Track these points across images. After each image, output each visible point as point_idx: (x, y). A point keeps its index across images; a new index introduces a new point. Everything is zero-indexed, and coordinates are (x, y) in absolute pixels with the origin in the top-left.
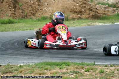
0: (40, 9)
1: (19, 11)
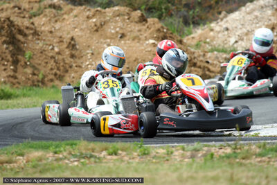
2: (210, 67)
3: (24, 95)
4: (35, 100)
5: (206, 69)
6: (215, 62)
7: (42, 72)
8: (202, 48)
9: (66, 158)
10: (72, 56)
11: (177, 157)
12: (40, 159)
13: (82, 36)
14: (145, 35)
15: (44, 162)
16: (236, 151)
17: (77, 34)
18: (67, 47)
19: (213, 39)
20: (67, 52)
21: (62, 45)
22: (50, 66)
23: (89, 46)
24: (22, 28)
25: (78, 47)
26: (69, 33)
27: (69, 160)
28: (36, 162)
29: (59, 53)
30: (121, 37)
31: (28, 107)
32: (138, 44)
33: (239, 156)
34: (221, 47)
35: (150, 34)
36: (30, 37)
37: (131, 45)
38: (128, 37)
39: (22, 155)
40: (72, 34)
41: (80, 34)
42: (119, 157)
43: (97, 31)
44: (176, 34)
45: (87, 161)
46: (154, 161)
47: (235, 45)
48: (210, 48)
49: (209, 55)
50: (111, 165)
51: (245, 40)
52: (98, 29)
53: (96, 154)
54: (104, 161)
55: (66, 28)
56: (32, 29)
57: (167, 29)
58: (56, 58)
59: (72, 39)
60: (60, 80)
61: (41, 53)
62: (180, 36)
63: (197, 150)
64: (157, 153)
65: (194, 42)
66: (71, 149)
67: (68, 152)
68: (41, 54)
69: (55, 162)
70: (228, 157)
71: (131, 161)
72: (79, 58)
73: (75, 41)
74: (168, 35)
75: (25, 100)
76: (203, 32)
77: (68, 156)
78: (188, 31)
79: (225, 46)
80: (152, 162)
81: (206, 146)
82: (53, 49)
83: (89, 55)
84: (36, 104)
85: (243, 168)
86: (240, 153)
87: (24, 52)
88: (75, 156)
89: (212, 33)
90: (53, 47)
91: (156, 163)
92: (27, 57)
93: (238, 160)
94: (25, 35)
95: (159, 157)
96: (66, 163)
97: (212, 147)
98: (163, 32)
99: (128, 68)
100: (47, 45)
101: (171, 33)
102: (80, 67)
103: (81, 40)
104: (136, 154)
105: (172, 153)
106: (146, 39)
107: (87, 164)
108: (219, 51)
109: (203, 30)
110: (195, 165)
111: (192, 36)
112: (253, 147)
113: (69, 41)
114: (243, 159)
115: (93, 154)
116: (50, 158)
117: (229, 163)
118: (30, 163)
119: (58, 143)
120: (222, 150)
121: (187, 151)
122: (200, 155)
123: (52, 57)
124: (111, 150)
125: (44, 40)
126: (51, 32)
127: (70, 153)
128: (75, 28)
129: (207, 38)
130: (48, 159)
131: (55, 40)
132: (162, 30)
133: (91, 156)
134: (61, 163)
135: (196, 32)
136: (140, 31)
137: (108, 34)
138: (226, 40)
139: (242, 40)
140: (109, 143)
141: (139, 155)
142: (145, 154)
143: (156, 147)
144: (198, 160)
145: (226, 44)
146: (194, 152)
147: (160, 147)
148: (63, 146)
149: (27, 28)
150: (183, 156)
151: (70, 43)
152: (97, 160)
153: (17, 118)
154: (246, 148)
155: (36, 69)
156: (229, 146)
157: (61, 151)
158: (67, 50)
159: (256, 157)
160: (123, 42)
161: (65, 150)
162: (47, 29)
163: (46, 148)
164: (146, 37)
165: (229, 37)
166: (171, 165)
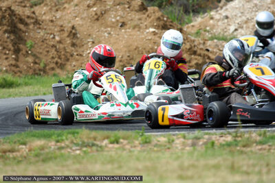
0: (75, 54)
1: (27, 59)
2: (210, 55)
3: (26, 84)
4: (36, 89)
5: (206, 57)
6: (215, 50)
7: (43, 60)
8: (202, 37)
9: (68, 146)
10: (73, 45)
11: (178, 146)
12: (42, 148)
13: (82, 25)
14: (145, 23)
15: (47, 150)
16: (237, 139)
17: (78, 23)
18: (68, 36)
19: (213, 27)
20: (68, 41)
21: (63, 34)
22: (51, 54)
23: (90, 35)
24: (23, 17)
25: (78, 35)
26: (70, 22)
27: (71, 149)
28: (39, 151)
29: (60, 42)
30: (121, 26)
31: (30, 96)
32: (138, 33)
33: (240, 144)
34: (221, 36)
35: (151, 22)
36: (31, 27)
37: (132, 33)
38: (128, 26)
39: (24, 144)
40: (73, 23)
41: (81, 23)
42: (121, 145)
43: (97, 19)
44: (176, 22)
45: (89, 150)
46: (155, 149)
47: (235, 33)
48: (210, 36)
49: (209, 43)
50: (113, 153)
51: (245, 29)
52: (98, 18)
53: (98, 143)
54: (106, 149)
55: (67, 17)
56: (33, 18)
57: (168, 18)
58: (58, 47)
59: (73, 28)
60: (62, 69)
61: (43, 41)
62: (180, 24)
63: (198, 138)
64: (159, 141)
65: (194, 31)
66: (73, 138)
67: (69, 140)
68: (42, 43)
69: (57, 151)
70: (229, 145)
71: (132, 149)
72: (80, 47)
73: (76, 30)
74: (168, 23)
75: (26, 89)
76: (202, 20)
77: (71, 145)
78: (188, 19)
79: (225, 34)
80: (154, 151)
81: (207, 134)
82: (54, 38)
83: (90, 43)
84: (37, 93)
85: (244, 156)
86: (240, 141)
87: (26, 41)
88: (77, 145)
89: (211, 22)
90: (54, 35)
91: (157, 151)
92: (28, 46)
93: (238, 148)
94: (26, 24)
95: (160, 146)
96: (69, 152)
97: (213, 135)
98: (163, 20)
99: (129, 56)
100: (48, 34)
101: (172, 22)
102: (81, 55)
103: (82, 29)
104: (137, 142)
105: (173, 141)
106: (147, 27)
107: (89, 153)
108: (219, 39)
109: (202, 18)
110: (196, 153)
111: (192, 24)
112: (254, 135)
113: (69, 30)
114: (244, 146)
115: (95, 142)
116: (53, 147)
117: (230, 151)
118: (33, 152)
119: (59, 131)
120: (223, 138)
121: (188, 139)
122: (201, 143)
123: (53, 46)
124: (113, 139)
125: (45, 29)
126: (52, 21)
127: (72, 142)
128: (76, 17)
129: (206, 27)
130: (50, 147)
131: (56, 29)
132: (162, 18)
133: (93, 145)
134: (63, 151)
135: (196, 21)
136: (140, 19)
137: (109, 23)
138: (226, 28)
139: (242, 28)
140: (110, 132)
141: (140, 144)
142: (146, 142)
143: (157, 135)
144: (199, 148)
145: (226, 32)
146: (195, 140)
147: (161, 135)
148: (65, 134)
149: (28, 17)
150: (184, 145)
151: (71, 32)
152: (99, 149)
153: (19, 107)
154: (247, 136)
155: (37, 57)
156: (229, 133)
157: (63, 140)
158: (68, 39)
159: (257, 145)
160: (123, 31)
161: (67, 139)
162: (48, 18)
163: (48, 137)
164: (146, 25)
165: (229, 25)
166: (172, 154)
